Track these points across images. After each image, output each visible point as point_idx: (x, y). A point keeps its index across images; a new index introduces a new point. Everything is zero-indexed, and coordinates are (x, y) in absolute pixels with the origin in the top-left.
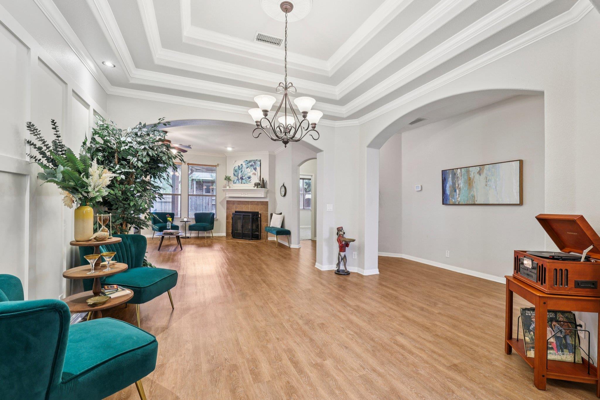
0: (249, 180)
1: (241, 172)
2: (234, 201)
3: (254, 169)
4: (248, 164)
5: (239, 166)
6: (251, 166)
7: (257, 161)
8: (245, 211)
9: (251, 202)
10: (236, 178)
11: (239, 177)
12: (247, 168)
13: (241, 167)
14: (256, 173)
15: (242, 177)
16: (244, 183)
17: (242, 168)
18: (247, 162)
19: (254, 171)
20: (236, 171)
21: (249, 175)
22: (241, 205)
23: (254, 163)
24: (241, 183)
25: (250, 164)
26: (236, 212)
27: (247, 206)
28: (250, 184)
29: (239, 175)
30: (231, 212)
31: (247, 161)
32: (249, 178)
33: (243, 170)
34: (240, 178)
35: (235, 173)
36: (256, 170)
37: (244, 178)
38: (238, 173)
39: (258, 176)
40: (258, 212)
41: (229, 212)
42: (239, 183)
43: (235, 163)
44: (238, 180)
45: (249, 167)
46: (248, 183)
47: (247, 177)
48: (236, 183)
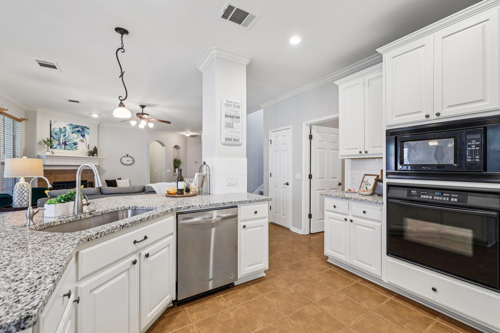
0: (75, 146)
3: (82, 135)
4: (74, 129)
5: (60, 128)
6: (78, 131)
7: (85, 128)
8: (69, 180)
10: (57, 142)
11: (61, 142)
12: (73, 133)
13: (63, 130)
14: (84, 140)
15: (65, 141)
16: (68, 150)
17: (65, 131)
18: (73, 126)
19: (82, 138)
20: (56, 134)
21: (75, 141)
22: (64, 175)
23: (82, 129)
24: (65, 149)
25: (77, 129)
26: (54, 183)
27: (73, 175)
28: (76, 151)
29: (61, 139)
31: (72, 125)
32: (75, 144)
33: (67, 134)
34: (63, 143)
35: (55, 136)
36: (85, 137)
37: (67, 143)
38: (59, 137)
39: (86, 144)
40: (87, 180)
41: (42, 184)
42: (61, 149)
43: (54, 123)
44: (60, 145)
45: (75, 132)
46: (73, 149)
47: (73, 143)
48: (56, 148)
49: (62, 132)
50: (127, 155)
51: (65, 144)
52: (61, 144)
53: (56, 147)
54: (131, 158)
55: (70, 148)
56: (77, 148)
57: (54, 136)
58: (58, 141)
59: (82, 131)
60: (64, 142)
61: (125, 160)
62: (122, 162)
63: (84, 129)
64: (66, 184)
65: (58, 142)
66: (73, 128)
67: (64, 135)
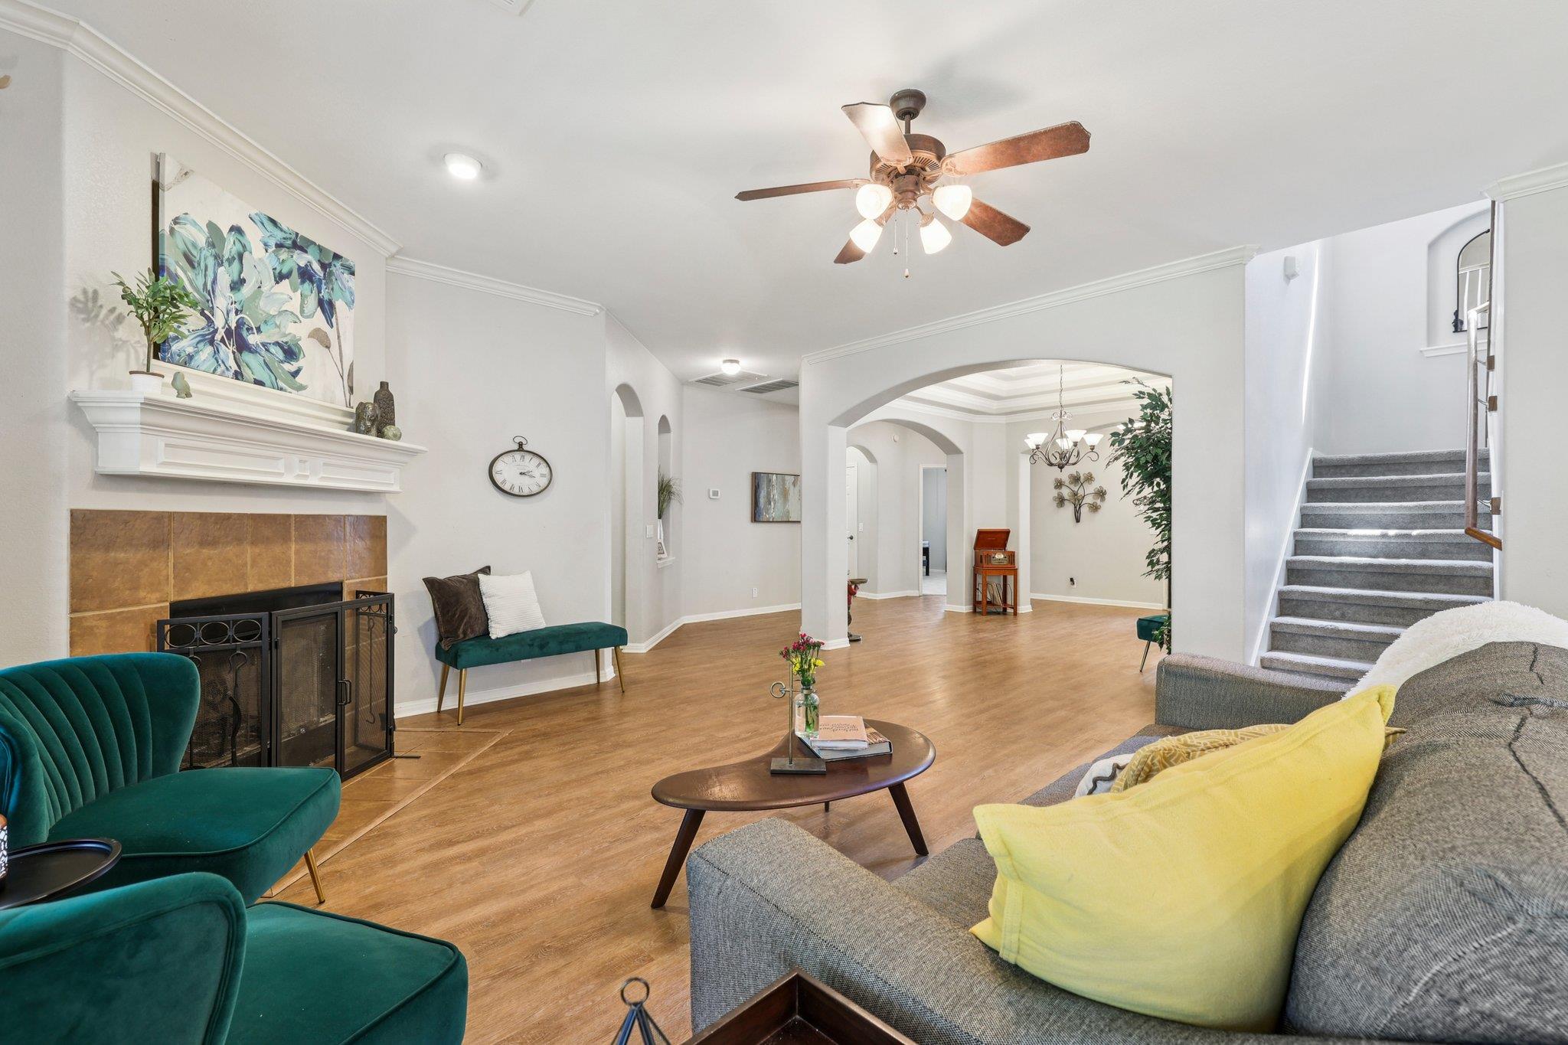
0: (287, 367)
1: (237, 285)
2: (160, 518)
3: (321, 303)
4: (284, 254)
5: (212, 227)
6: (306, 274)
7: (338, 264)
8: (261, 587)
9: (302, 520)
10: (195, 321)
11: (219, 322)
12: (280, 277)
13: (231, 246)
14: (332, 333)
15: (240, 324)
16: (256, 382)
17: (241, 257)
18: (279, 235)
19: (319, 320)
20: (189, 263)
21: (290, 330)
22: (230, 550)
23: (324, 266)
24: (238, 375)
25: (301, 259)
26: (177, 609)
27: (277, 549)
28: (295, 395)
29: (221, 304)
30: (129, 618)
31: (274, 222)
32: (290, 352)
33: (250, 278)
34: (228, 332)
35: (185, 272)
36: (334, 320)
37: (253, 339)
38: (209, 287)
39: (341, 361)
40: (341, 584)
41: (104, 624)
42: (219, 370)
43: (178, 181)
44: (212, 342)
45: (288, 276)
46: (281, 384)
47: (277, 344)
48: (191, 357)
49: (226, 255)
50: (521, 445)
51: (237, 338)
52: (218, 337)
53: (190, 350)
54: (536, 461)
55: (263, 375)
56: (299, 379)
57: (180, 273)
58: (202, 313)
59: (322, 275)
60: (233, 326)
61: (508, 472)
62: (498, 479)
63: (333, 268)
64: (264, 615)
65: (203, 322)
66: (279, 246)
67: (236, 278)
